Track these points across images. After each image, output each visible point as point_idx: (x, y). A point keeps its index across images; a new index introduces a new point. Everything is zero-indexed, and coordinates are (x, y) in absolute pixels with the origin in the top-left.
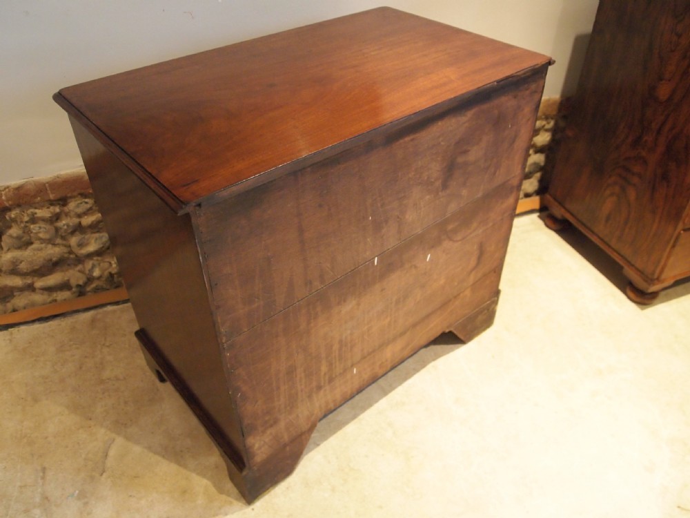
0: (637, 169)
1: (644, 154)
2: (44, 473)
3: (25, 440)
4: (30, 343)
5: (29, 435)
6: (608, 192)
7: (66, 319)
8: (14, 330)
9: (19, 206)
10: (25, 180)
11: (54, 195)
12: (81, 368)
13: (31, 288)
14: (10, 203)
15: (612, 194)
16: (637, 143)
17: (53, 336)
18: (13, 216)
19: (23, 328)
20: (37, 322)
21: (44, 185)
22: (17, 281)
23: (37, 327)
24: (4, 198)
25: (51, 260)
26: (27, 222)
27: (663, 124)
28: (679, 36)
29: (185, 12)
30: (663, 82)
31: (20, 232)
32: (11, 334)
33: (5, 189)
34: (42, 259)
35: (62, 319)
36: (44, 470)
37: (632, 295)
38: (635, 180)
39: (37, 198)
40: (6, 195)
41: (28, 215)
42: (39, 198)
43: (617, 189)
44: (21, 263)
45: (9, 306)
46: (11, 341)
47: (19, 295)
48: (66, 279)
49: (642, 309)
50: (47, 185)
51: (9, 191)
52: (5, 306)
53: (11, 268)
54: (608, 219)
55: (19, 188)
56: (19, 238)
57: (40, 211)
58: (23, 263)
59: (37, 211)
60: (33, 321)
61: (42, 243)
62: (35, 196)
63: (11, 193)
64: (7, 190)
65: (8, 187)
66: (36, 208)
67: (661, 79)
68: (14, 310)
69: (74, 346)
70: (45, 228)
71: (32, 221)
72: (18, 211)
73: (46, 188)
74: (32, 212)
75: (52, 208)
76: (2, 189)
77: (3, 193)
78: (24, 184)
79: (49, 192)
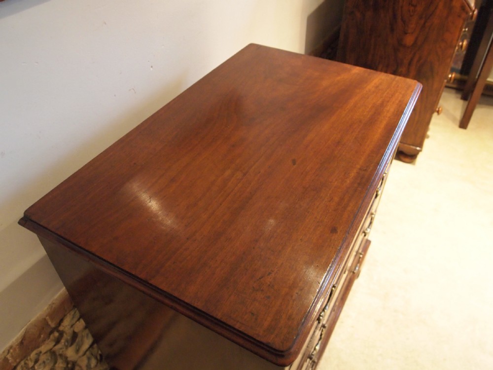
9: (24, 357)
10: (25, 327)
11: (54, 323)
14: (17, 360)
21: (45, 319)
24: (11, 360)
27: (412, 60)
28: (415, 6)
29: (130, 90)
30: (408, 35)
33: (9, 351)
40: (12, 356)
41: (32, 360)
42: (42, 336)
51: (15, 350)
57: (43, 347)
62: (39, 336)
63: (17, 350)
64: (11, 351)
65: (11, 347)
66: (38, 347)
67: (406, 34)
70: (48, 359)
71: (36, 361)
72: (22, 363)
73: (47, 322)
74: (36, 354)
75: (52, 336)
76: (6, 353)
77: (9, 357)
78: (25, 332)
79: (50, 323)
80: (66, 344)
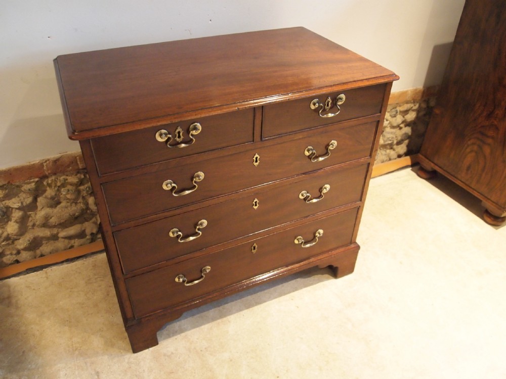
0: (491, 133)
1: (496, 123)
2: (98, 376)
3: (77, 352)
4: (63, 278)
5: (79, 348)
6: (468, 150)
7: (88, 259)
8: (48, 270)
9: (55, 174)
10: (61, 154)
11: (82, 165)
12: (108, 295)
13: (55, 238)
14: (49, 172)
15: (472, 151)
16: (489, 116)
17: (80, 273)
18: (50, 182)
19: (54, 268)
20: (65, 263)
21: (76, 157)
22: (47, 233)
23: (65, 266)
24: (45, 168)
25: (74, 215)
26: (59, 187)
31: (53, 194)
32: (46, 273)
33: (46, 161)
34: (68, 215)
35: (85, 260)
36: (97, 373)
37: (488, 220)
38: (490, 141)
39: (69, 167)
40: (47, 165)
41: (60, 181)
42: (71, 168)
43: (475, 148)
44: (51, 218)
45: (38, 252)
46: (47, 278)
47: (47, 243)
48: (83, 229)
49: (497, 229)
50: (78, 157)
52: (35, 252)
53: (44, 222)
54: (468, 168)
55: (56, 161)
56: (52, 198)
58: (53, 218)
59: (68, 177)
60: (62, 262)
61: (68, 202)
62: (68, 166)
63: (51, 164)
64: (48, 162)
65: (49, 160)
66: (67, 176)
68: (42, 256)
69: (99, 279)
70: (72, 190)
71: (63, 185)
72: (53, 178)
73: (77, 160)
74: (64, 179)
75: (78, 175)
76: (44, 161)
77: (45, 164)
78: (61, 157)
79: (79, 163)
80: (88, 189)
